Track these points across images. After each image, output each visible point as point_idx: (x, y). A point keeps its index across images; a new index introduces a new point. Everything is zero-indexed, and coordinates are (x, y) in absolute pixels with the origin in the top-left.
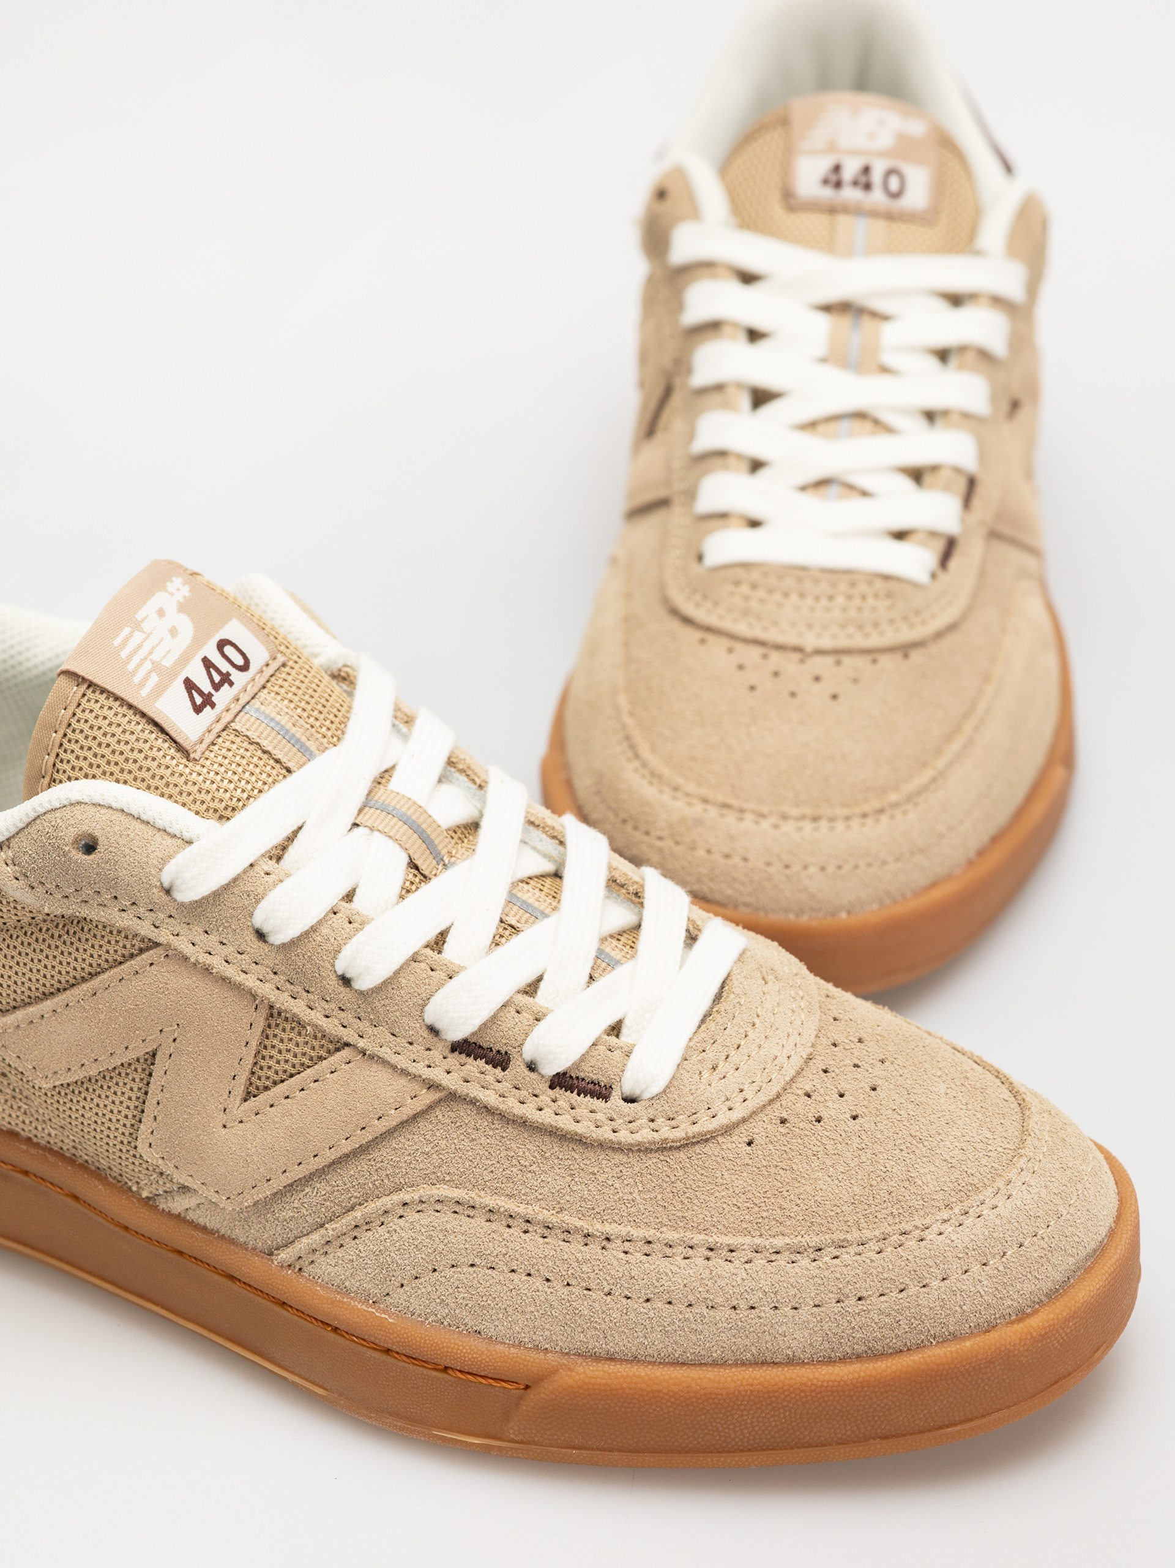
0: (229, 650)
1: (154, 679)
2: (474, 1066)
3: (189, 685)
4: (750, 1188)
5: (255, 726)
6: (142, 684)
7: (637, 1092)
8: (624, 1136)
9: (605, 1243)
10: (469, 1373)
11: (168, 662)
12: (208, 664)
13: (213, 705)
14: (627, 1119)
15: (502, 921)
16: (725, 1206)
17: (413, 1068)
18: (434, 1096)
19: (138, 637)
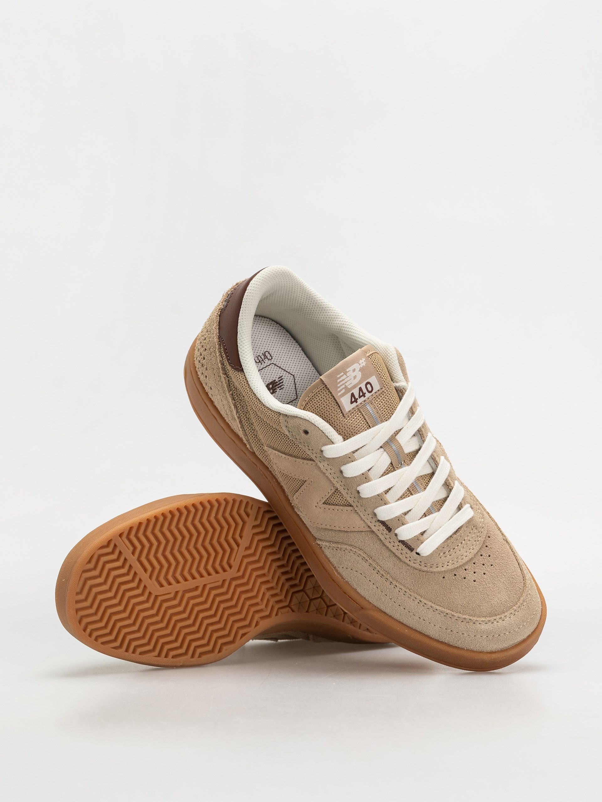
0: (369, 386)
1: (344, 391)
2: (382, 528)
3: (353, 395)
4: (437, 590)
5: (366, 411)
6: (340, 391)
7: (420, 553)
8: (411, 564)
9: (395, 586)
10: (350, 597)
11: (349, 387)
12: (360, 389)
13: (357, 402)
14: (414, 559)
15: (408, 488)
16: (429, 592)
17: (366, 521)
18: (368, 529)
19: (345, 376)
